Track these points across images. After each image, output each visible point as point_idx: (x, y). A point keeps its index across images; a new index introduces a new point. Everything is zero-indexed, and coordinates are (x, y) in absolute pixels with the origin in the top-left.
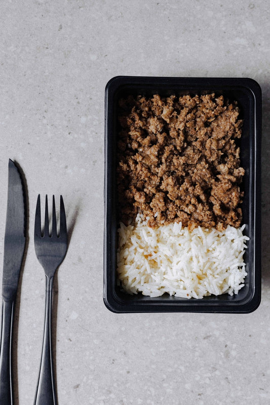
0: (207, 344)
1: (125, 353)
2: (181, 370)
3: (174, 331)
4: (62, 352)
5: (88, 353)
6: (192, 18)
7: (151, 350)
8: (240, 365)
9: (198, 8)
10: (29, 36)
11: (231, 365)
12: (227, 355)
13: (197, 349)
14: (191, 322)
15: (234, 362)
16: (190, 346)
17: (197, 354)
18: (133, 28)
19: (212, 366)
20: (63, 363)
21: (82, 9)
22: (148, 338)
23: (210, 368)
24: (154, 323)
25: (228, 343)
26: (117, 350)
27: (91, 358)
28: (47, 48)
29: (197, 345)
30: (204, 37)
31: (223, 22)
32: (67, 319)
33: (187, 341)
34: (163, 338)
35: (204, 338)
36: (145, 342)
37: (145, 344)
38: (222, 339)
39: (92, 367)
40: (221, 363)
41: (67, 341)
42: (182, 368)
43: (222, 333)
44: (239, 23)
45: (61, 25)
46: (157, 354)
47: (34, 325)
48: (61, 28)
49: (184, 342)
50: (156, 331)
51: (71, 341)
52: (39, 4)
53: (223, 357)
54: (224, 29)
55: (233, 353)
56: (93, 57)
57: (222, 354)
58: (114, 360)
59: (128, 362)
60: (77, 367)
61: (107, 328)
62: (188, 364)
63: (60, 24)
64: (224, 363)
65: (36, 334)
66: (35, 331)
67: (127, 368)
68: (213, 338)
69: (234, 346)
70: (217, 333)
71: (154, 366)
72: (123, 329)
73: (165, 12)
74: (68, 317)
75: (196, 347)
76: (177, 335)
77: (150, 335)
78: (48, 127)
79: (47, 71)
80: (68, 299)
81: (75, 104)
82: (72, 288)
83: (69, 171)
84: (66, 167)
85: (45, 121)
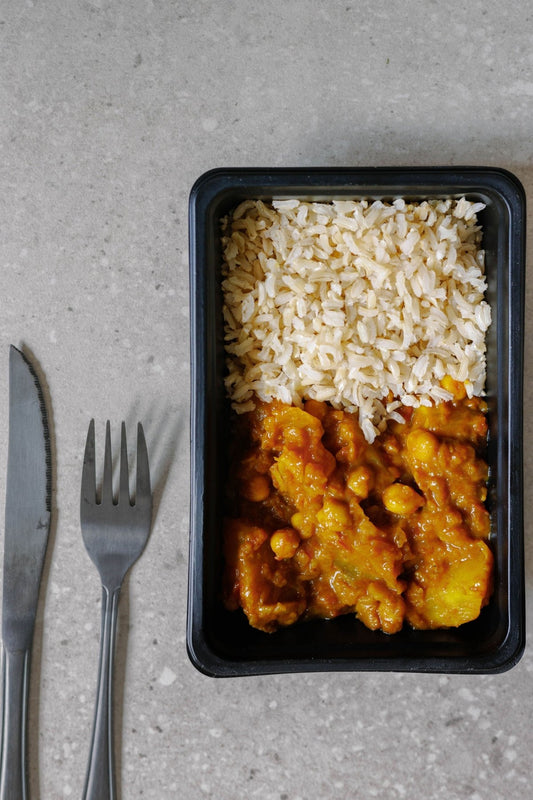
0: (454, 736)
1: (277, 757)
2: (397, 791)
3: (383, 708)
4: (141, 756)
5: (197, 757)
6: (421, 41)
7: (334, 750)
8: (524, 780)
9: (434, 17)
10: (71, 78)
11: (505, 781)
12: (497, 759)
13: (432, 747)
14: (419, 690)
15: (511, 774)
16: (418, 741)
17: (432, 758)
18: (295, 62)
19: (464, 782)
20: (145, 778)
21: (184, 20)
22: (328, 725)
23: (460, 788)
24: (340, 693)
25: (499, 734)
26: (260, 752)
27: (205, 767)
28: (110, 105)
29: (432, 738)
30: (448, 79)
31: (488, 49)
32: (152, 684)
33: (411, 731)
34: (360, 725)
35: (448, 724)
36: (320, 733)
37: (320, 738)
38: (486, 725)
39: (205, 787)
40: (483, 775)
41: (151, 731)
42: (400, 788)
43: (485, 712)
44: (523, 50)
45: (139, 56)
46: (346, 758)
47: (82, 699)
48: (140, 63)
49: (405, 731)
50: (343, 709)
51: (161, 731)
52: (93, 11)
53: (487, 762)
54: (489, 62)
55: (510, 756)
56: (209, 125)
57: (485, 757)
58: (252, 772)
59: (283, 775)
60: (174, 786)
61: (237, 703)
62: (412, 780)
63: (135, 53)
64: (489, 776)
65: (85, 718)
66: (83, 710)
67: (281, 788)
68: (467, 724)
69: (512, 740)
70: (474, 713)
71: (339, 785)
72: (273, 705)
73: (362, 28)
74: (154, 680)
75: (430, 742)
76: (389, 717)
77: (331, 718)
78: (113, 274)
79: (109, 154)
80: (155, 642)
81: (169, 224)
82: (163, 619)
83: (157, 368)
84: (151, 359)
85: (105, 262)
